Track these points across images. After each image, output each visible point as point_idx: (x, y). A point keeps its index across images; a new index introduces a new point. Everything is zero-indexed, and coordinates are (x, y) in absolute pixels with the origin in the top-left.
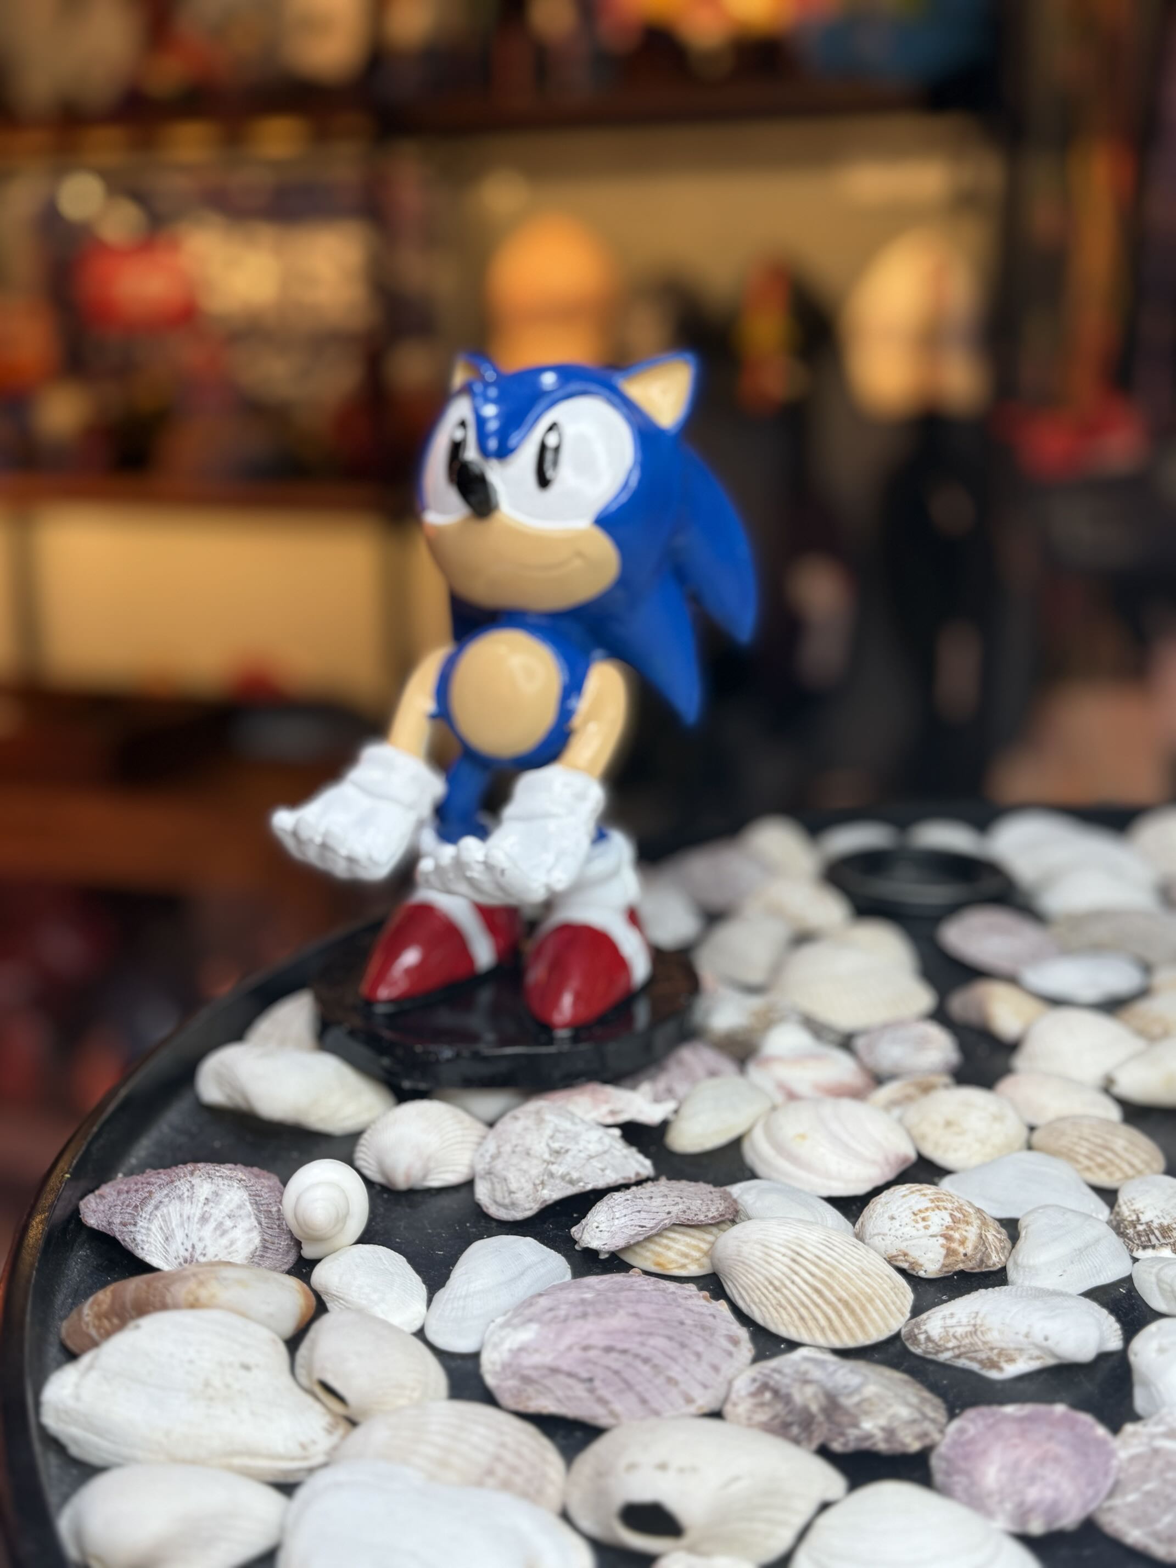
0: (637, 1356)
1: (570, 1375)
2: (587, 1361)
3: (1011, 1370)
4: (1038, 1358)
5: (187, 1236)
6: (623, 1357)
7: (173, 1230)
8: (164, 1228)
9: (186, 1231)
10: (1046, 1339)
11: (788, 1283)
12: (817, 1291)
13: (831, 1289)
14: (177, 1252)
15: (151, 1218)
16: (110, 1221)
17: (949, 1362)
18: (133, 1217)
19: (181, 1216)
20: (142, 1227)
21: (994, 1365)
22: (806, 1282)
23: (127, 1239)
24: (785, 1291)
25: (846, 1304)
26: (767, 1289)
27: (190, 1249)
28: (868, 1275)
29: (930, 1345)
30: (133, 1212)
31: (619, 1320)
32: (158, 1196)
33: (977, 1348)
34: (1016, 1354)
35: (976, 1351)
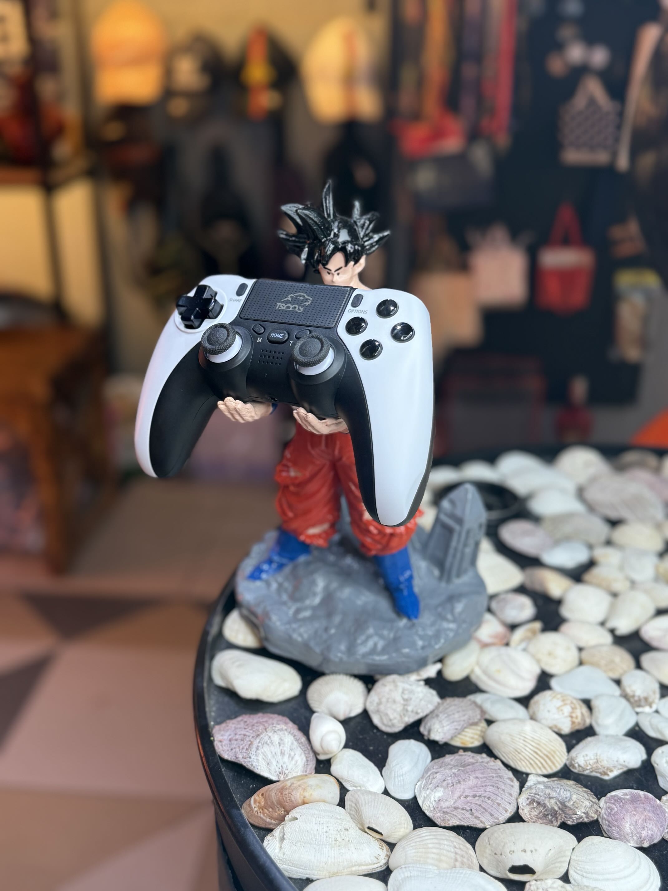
0: (485, 797)
1: (463, 809)
2: (469, 802)
3: (612, 775)
4: (621, 769)
5: (277, 762)
6: (481, 799)
7: (270, 760)
8: (265, 759)
9: (277, 760)
10: (624, 762)
11: (523, 750)
12: (535, 752)
13: (540, 751)
14: (275, 769)
15: (257, 754)
16: (237, 756)
17: (588, 774)
18: (248, 755)
19: (271, 752)
20: (254, 759)
21: (606, 774)
22: (530, 749)
23: (249, 765)
24: (523, 754)
25: (547, 756)
26: (515, 753)
27: (281, 768)
28: (551, 741)
29: (580, 768)
30: (246, 752)
31: (472, 782)
32: (256, 743)
33: (599, 768)
34: (613, 769)
35: (598, 769)
